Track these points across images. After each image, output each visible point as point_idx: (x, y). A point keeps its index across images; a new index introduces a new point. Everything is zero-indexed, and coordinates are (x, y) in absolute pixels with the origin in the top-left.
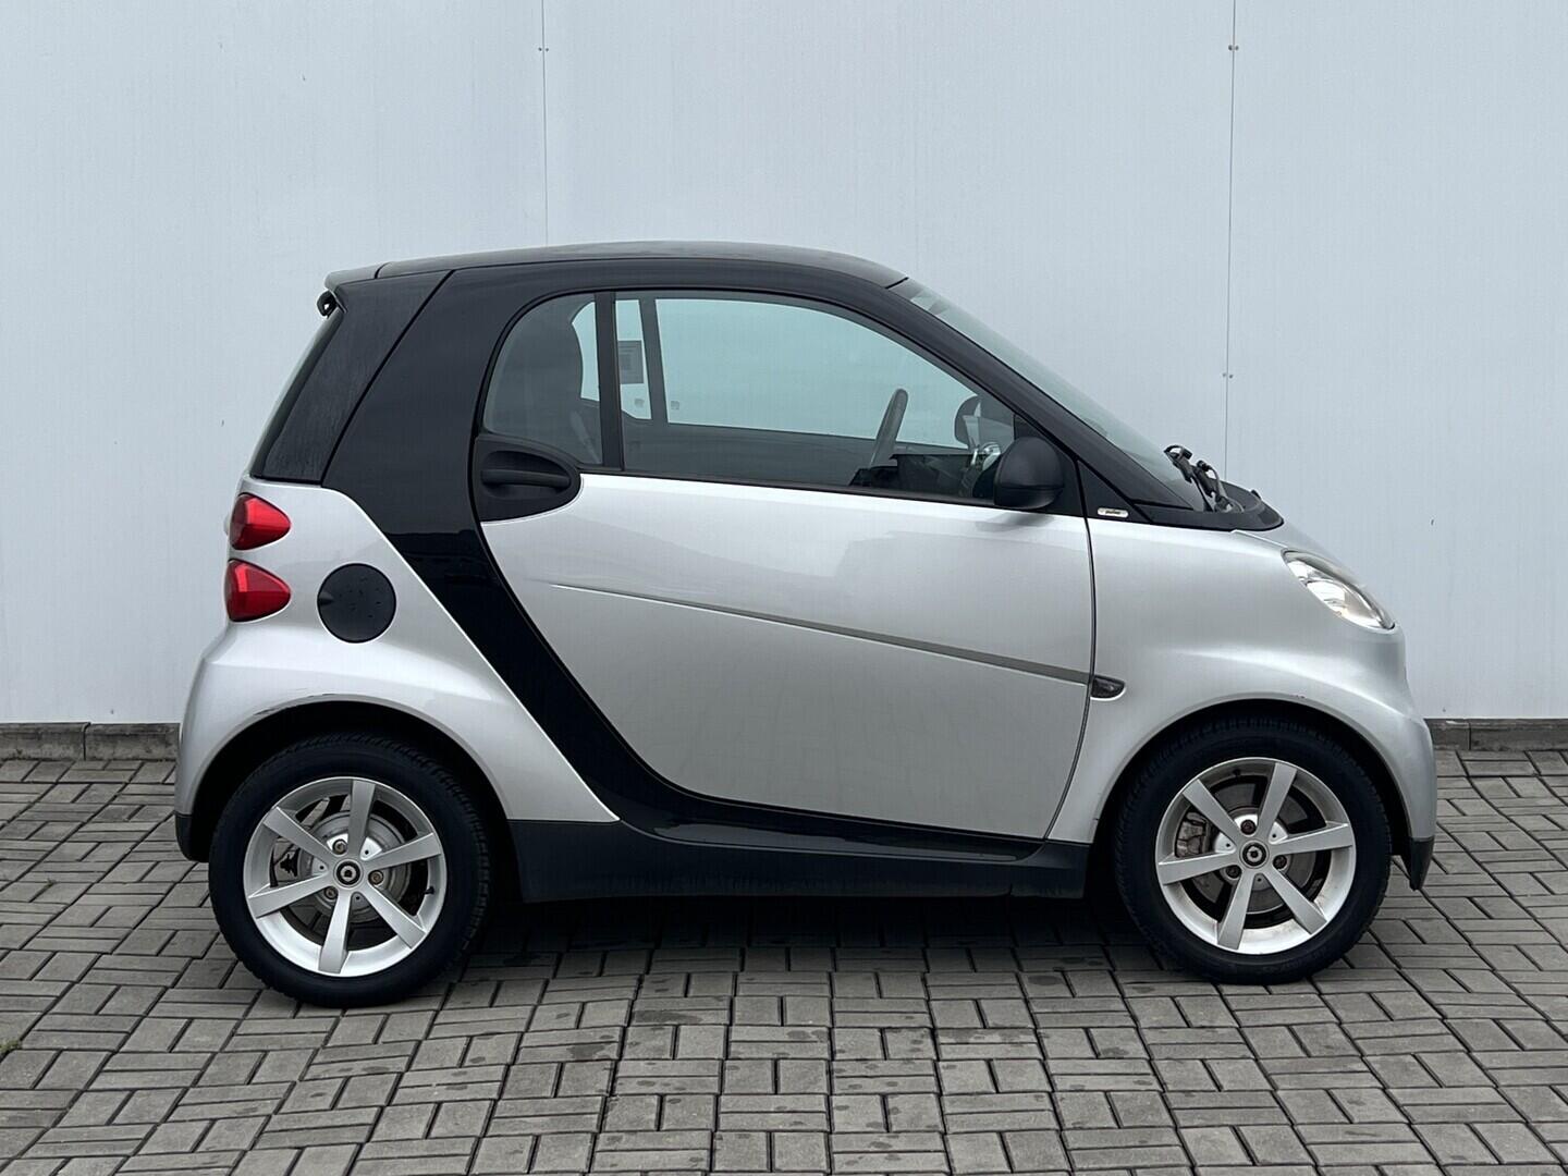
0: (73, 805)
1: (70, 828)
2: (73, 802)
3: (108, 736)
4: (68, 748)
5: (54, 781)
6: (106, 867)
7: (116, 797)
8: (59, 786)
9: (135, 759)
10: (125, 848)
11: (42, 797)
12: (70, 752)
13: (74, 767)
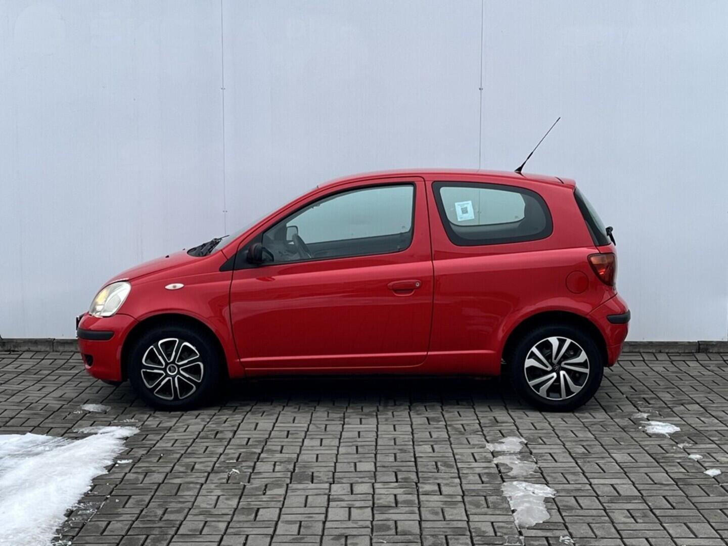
0: (51, 366)
1: (50, 372)
2: (50, 364)
3: (62, 343)
4: (47, 347)
5: (42, 358)
6: (63, 383)
7: (65, 363)
8: (44, 360)
9: (71, 352)
10: (71, 377)
11: (38, 363)
12: (48, 349)
13: (51, 354)
